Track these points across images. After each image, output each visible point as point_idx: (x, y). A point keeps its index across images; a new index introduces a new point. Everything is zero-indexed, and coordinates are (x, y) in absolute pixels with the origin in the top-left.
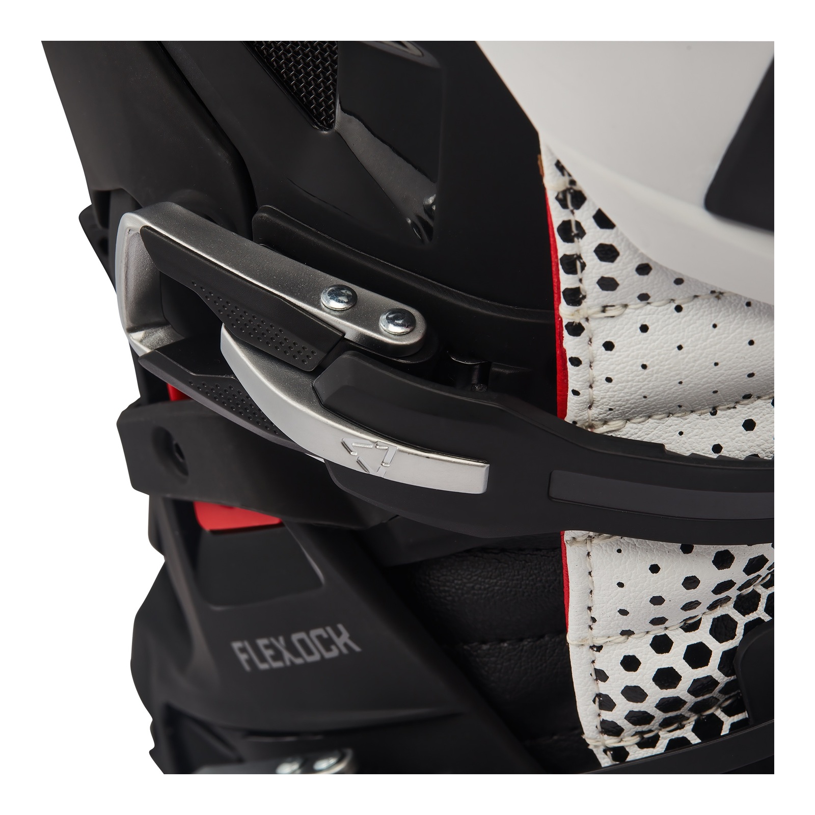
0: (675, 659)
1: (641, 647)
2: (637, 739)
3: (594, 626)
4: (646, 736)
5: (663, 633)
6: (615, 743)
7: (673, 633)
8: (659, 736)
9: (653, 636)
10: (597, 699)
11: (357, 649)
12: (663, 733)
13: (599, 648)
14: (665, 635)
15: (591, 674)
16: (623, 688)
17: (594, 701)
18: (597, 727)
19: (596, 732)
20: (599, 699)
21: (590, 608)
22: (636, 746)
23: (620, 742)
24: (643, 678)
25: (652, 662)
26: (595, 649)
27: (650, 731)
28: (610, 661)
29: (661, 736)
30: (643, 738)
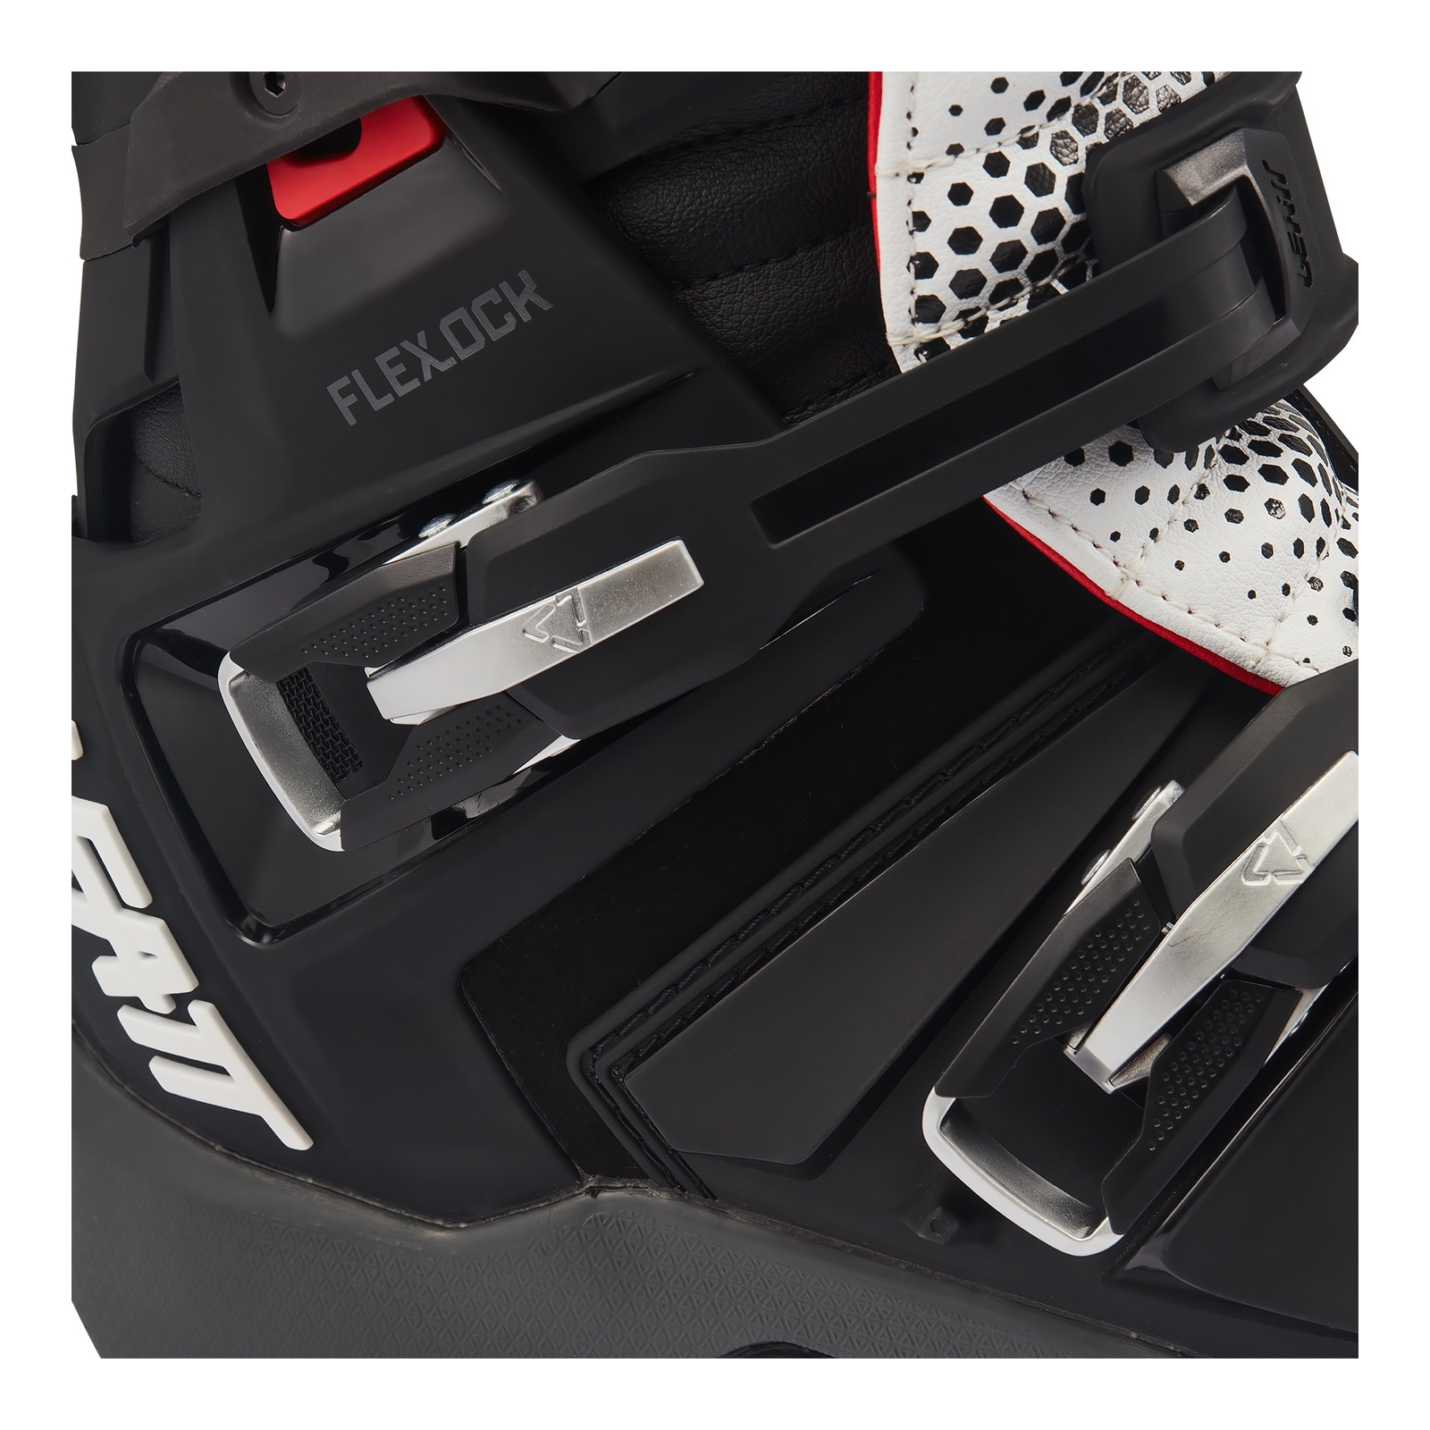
0: (1013, 184)
1: (970, 170)
2: (960, 324)
3: (915, 142)
4: (971, 318)
5: (997, 151)
6: (933, 334)
7: (1007, 149)
8: (987, 318)
9: (986, 154)
10: (912, 266)
11: (546, 306)
12: (993, 312)
13: (918, 177)
14: (1000, 153)
15: (907, 223)
16: (950, 234)
17: (908, 268)
18: (910, 311)
19: (907, 320)
20: (914, 264)
21: (909, 116)
22: (959, 335)
23: (938, 332)
24: (977, 215)
25: (987, 190)
26: (914, 180)
27: (978, 309)
28: (932, 198)
29: (990, 317)
30: (967, 323)
